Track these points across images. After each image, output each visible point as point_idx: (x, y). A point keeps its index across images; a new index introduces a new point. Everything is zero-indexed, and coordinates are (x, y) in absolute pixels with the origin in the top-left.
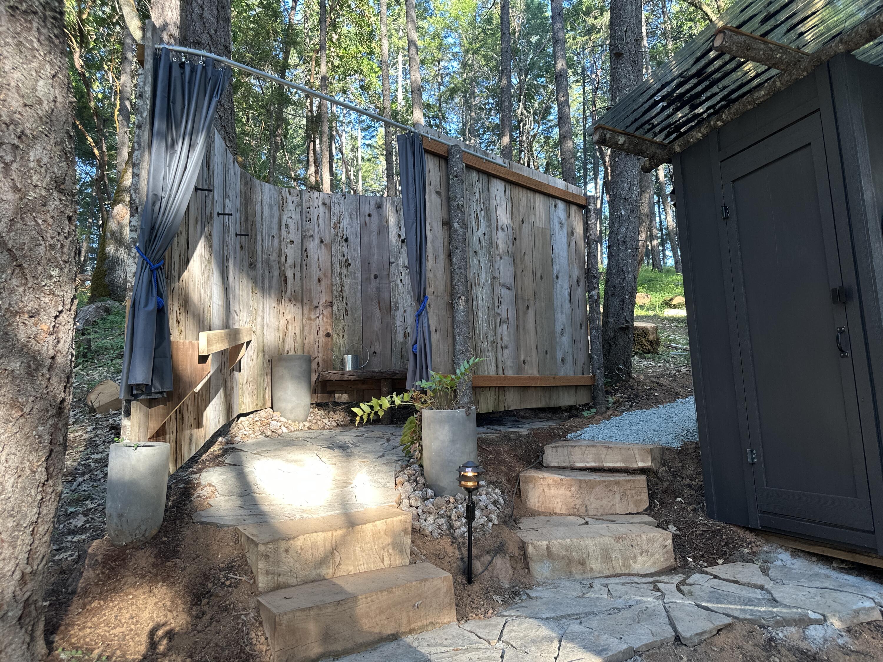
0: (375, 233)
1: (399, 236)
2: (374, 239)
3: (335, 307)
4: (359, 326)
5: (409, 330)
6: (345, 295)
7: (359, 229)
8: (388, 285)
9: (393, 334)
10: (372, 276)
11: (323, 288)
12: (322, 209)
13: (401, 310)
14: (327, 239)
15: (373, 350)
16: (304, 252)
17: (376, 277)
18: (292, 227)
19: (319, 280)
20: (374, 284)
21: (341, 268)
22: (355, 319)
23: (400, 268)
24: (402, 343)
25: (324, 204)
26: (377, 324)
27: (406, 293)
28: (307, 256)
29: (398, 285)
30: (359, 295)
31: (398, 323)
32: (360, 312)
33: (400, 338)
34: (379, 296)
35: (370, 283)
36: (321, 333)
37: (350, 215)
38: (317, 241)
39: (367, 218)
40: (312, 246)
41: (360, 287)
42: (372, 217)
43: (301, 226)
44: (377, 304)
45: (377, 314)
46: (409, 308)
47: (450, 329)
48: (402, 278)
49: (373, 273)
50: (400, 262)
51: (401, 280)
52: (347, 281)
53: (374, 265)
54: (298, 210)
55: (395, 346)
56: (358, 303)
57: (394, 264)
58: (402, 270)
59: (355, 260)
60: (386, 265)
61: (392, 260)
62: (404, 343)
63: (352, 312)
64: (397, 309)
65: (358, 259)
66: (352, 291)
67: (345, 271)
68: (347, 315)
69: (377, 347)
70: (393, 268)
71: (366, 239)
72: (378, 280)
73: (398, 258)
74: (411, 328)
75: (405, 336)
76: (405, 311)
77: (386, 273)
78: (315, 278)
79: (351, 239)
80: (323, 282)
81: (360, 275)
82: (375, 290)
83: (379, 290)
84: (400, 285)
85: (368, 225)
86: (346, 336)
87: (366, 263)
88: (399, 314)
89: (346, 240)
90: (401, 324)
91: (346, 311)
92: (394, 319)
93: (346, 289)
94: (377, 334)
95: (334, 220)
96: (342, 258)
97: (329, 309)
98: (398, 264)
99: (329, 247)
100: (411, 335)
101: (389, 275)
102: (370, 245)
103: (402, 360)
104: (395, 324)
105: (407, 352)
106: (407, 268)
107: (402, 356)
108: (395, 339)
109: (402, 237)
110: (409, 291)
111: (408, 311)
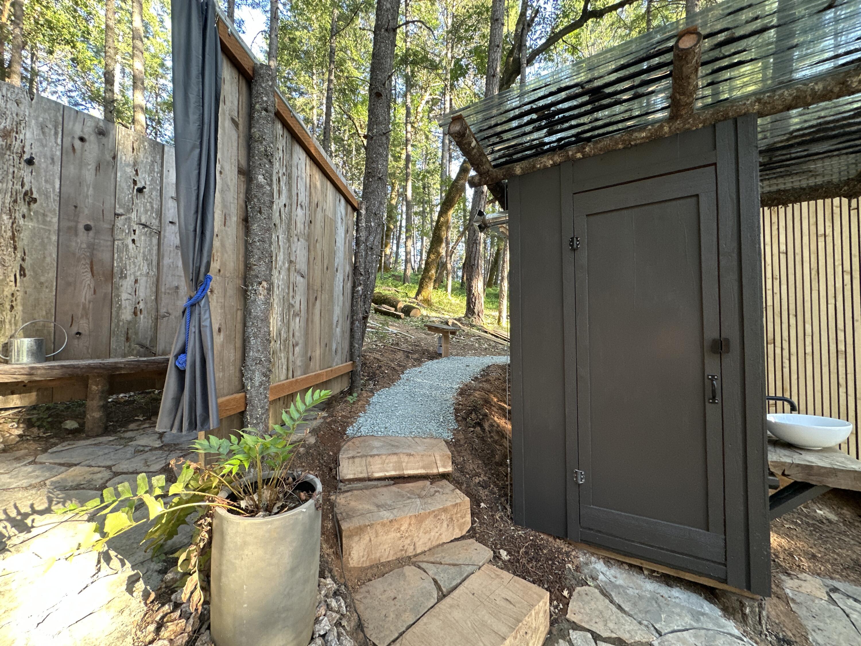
0: (92, 167)
1: (135, 182)
2: (89, 175)
4: (48, 294)
5: (142, 306)
6: (19, 245)
7: (58, 153)
8: (109, 243)
9: (114, 310)
10: (81, 227)
13: (130, 279)
15: (75, 330)
17: (88, 228)
20: (83, 238)
21: (15, 201)
22: (42, 283)
23: (132, 224)
24: (129, 322)
26: (84, 294)
27: (140, 258)
29: (127, 246)
30: (53, 250)
31: (124, 296)
32: (52, 274)
33: (126, 315)
34: (92, 254)
35: (76, 235)
37: (43, 127)
39: (78, 144)
41: (54, 238)
42: (87, 144)
44: (88, 266)
45: (87, 279)
46: (144, 279)
47: (239, 327)
48: (133, 237)
49: (83, 222)
50: (133, 216)
51: (133, 241)
52: (27, 224)
53: (86, 211)
55: (117, 325)
56: (48, 260)
57: (123, 217)
58: (135, 227)
59: (47, 197)
60: (109, 216)
61: (119, 211)
62: (133, 323)
63: (34, 271)
64: (123, 277)
65: (54, 197)
66: (37, 242)
67: (24, 209)
68: (23, 274)
69: (83, 326)
70: (120, 222)
71: (72, 170)
72: (91, 233)
73: (130, 210)
74: (146, 303)
75: (135, 313)
76: (136, 281)
77: (107, 226)
79: (41, 162)
81: (55, 220)
82: (84, 246)
83: (92, 247)
84: (131, 246)
85: (78, 152)
86: (19, 308)
87: (69, 205)
88: (127, 284)
89: (30, 162)
90: (130, 297)
91: (22, 269)
92: (118, 289)
93: (24, 236)
94: (84, 308)
95: (4, 124)
96: (19, 187)
98: (130, 218)
100: (144, 312)
101: (112, 230)
102: (80, 182)
103: (127, 344)
104: (118, 296)
105: (136, 334)
106: (145, 226)
107: (128, 339)
108: (118, 315)
109: (139, 185)
110: (144, 256)
111: (142, 281)
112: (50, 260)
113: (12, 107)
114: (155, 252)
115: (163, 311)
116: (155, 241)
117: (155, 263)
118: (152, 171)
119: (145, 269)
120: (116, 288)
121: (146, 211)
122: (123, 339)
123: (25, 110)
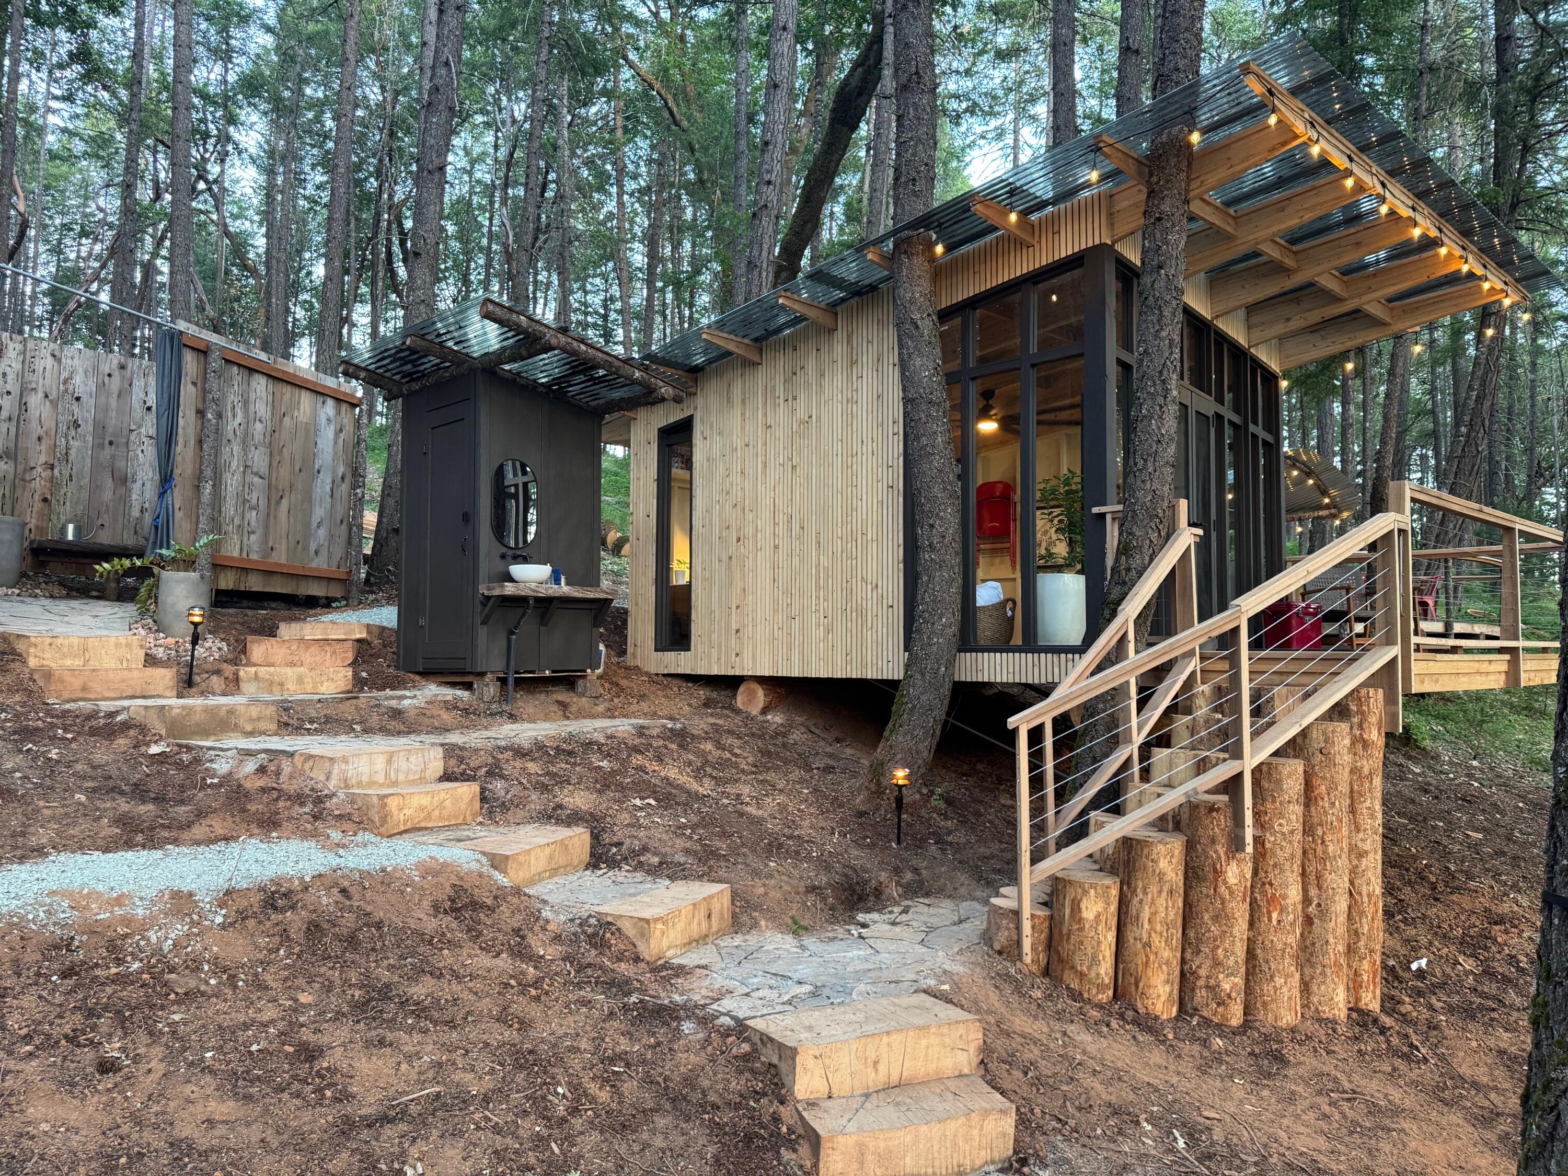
0: (115, 395)
1: (145, 402)
2: (113, 403)
3: (56, 471)
4: (85, 495)
5: (147, 505)
6: (70, 459)
7: (94, 390)
8: (125, 454)
9: (127, 507)
10: (107, 442)
11: (43, 448)
12: (50, 361)
13: (139, 484)
14: (53, 395)
15: (100, 522)
16: (24, 406)
17: (111, 443)
18: (11, 376)
19: (39, 439)
20: (108, 451)
21: (68, 428)
23: (143, 437)
24: (137, 519)
25: (53, 356)
26: (107, 495)
27: (147, 465)
28: (26, 410)
29: (138, 455)
30: (88, 461)
31: (134, 497)
32: (88, 480)
33: (136, 513)
34: (113, 464)
35: (103, 449)
36: (36, 497)
37: (86, 372)
38: (40, 395)
39: (107, 377)
40: (34, 400)
41: (90, 452)
42: (113, 378)
43: (21, 376)
44: (110, 473)
45: (109, 483)
46: (150, 483)
48: (144, 448)
49: (108, 438)
50: (143, 431)
51: (143, 450)
52: (75, 444)
53: (110, 430)
54: (21, 358)
55: (129, 520)
57: (135, 432)
58: (144, 439)
59: (86, 423)
60: (125, 432)
61: (133, 427)
62: (140, 520)
63: (78, 478)
64: (134, 481)
65: (91, 422)
66: (81, 456)
67: (73, 433)
68: (71, 480)
69: (106, 519)
70: (133, 437)
71: (102, 400)
72: (113, 446)
73: (141, 426)
74: (151, 504)
75: (142, 511)
76: (143, 485)
77: (124, 440)
78: (35, 436)
79: (84, 398)
80: (44, 442)
81: (91, 439)
82: (108, 457)
83: (113, 457)
84: (141, 455)
85: (107, 384)
86: (68, 504)
87: (100, 427)
88: (137, 487)
89: (78, 399)
90: (138, 498)
91: (71, 476)
92: (130, 491)
93: (73, 452)
94: (106, 506)
95: (64, 375)
96: (70, 417)
97: (49, 472)
98: (140, 433)
99: (54, 404)
100: (150, 510)
101: (128, 442)
102: (107, 409)
103: (135, 537)
104: (130, 497)
106: (151, 438)
107: (136, 532)
108: (129, 513)
109: (148, 405)
110: (150, 465)
111: (148, 484)
112: (87, 469)
113: (69, 362)
117: (158, 470)
119: (150, 475)
121: (152, 426)
122: (133, 532)
123: (76, 361)
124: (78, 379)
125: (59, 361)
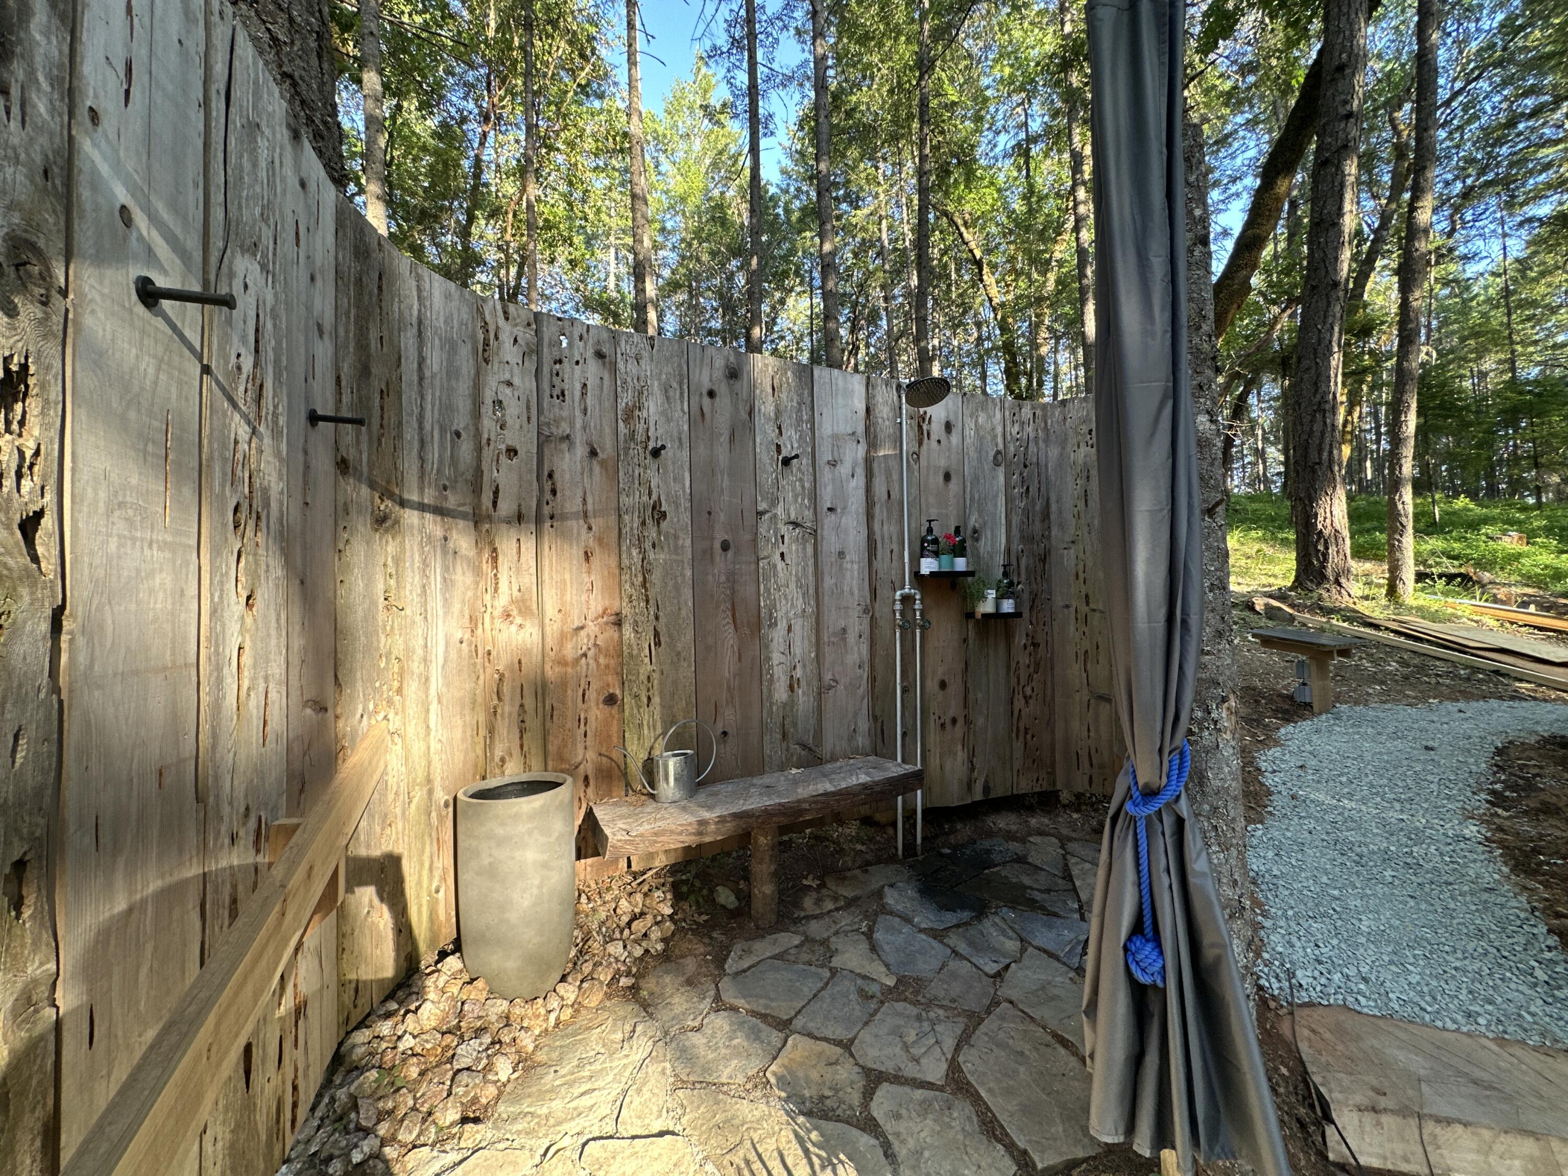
0: (724, 439)
1: (779, 450)
2: (722, 454)
3: (627, 627)
4: (687, 671)
5: (799, 673)
6: (651, 594)
7: (686, 427)
8: (753, 567)
9: (765, 685)
10: (717, 545)
11: (598, 577)
12: (593, 369)
13: (782, 625)
14: (607, 450)
15: (720, 728)
16: (547, 481)
17: (725, 546)
18: (513, 409)
19: (588, 557)
20: (721, 563)
21: (644, 523)
22: (678, 654)
23: (780, 525)
24: (785, 705)
25: (600, 355)
26: (727, 664)
27: (793, 585)
28: (554, 492)
29: (775, 566)
30: (687, 593)
31: (776, 657)
32: (689, 636)
33: (781, 694)
34: (733, 593)
35: (712, 561)
36: (592, 695)
37: (666, 388)
38: (581, 451)
39: (706, 401)
40: (568, 464)
41: (688, 573)
42: (717, 399)
43: (536, 409)
44: (729, 613)
45: (729, 637)
46: (800, 621)
48: (783, 548)
49: (720, 536)
50: (779, 510)
51: (782, 555)
52: (659, 558)
53: (722, 517)
54: (531, 366)
55: (770, 713)
56: (684, 612)
57: (767, 516)
58: (784, 529)
59: (677, 505)
60: (750, 518)
61: (762, 506)
62: (791, 703)
63: (670, 636)
64: (773, 624)
65: (684, 503)
66: (671, 583)
67: (652, 533)
68: (658, 642)
69: (730, 719)
70: (763, 526)
71: (702, 450)
72: (730, 554)
73: (774, 502)
74: (804, 666)
75: (791, 688)
76: (790, 629)
77: (748, 537)
78: (578, 552)
79: (668, 450)
80: (599, 562)
81: (688, 542)
82: (723, 579)
83: (732, 578)
84: (780, 565)
85: (708, 416)
86: (656, 700)
87: (702, 513)
88: (778, 635)
89: (656, 453)
90: (783, 659)
91: (657, 634)
92: (767, 647)
93: (656, 578)
94: (729, 687)
95: (626, 399)
96: (645, 498)
97: (612, 633)
98: (775, 516)
99: (611, 469)
100: (803, 683)
101: (755, 541)
102: (712, 469)
103: (784, 745)
104: (769, 659)
105: (795, 725)
106: (796, 524)
107: (784, 736)
108: (770, 695)
109: (785, 453)
110: (798, 580)
111: (797, 628)
112: (686, 611)
113: (632, 367)
114: (811, 569)
115: (828, 677)
116: (810, 549)
117: (812, 591)
118: (799, 420)
119: (800, 603)
120: (765, 645)
121: (796, 497)
122: (779, 736)
123: (647, 367)
124: (653, 407)
125: (614, 369)
